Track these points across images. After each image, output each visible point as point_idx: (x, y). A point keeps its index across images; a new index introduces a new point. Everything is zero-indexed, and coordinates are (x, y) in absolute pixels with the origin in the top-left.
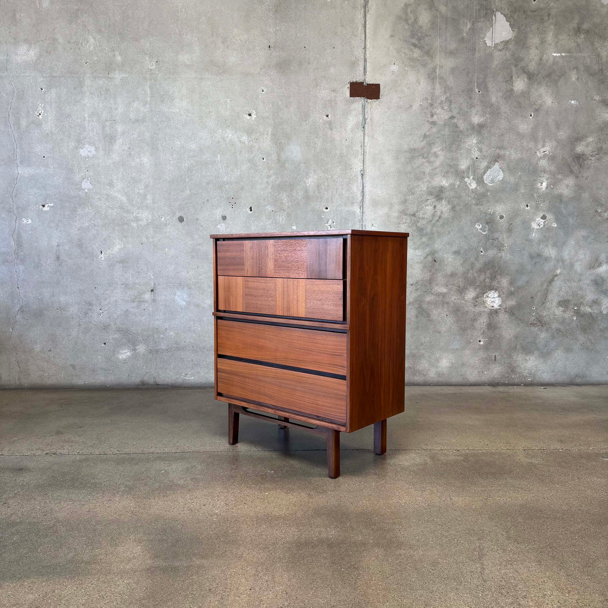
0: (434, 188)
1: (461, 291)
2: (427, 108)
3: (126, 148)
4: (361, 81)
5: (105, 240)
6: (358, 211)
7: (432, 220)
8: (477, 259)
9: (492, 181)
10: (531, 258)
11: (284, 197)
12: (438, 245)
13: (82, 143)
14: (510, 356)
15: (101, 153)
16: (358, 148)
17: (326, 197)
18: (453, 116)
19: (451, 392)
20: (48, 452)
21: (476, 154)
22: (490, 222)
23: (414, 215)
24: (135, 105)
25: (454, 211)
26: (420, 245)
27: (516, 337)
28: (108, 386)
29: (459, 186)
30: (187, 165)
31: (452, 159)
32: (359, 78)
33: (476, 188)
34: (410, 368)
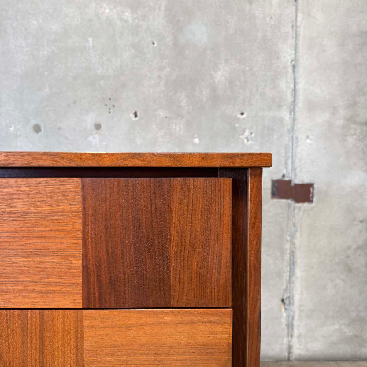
6: (287, 117)
16: (288, 28)
17: (242, 97)
30: (46, 53)
34: (356, 336)
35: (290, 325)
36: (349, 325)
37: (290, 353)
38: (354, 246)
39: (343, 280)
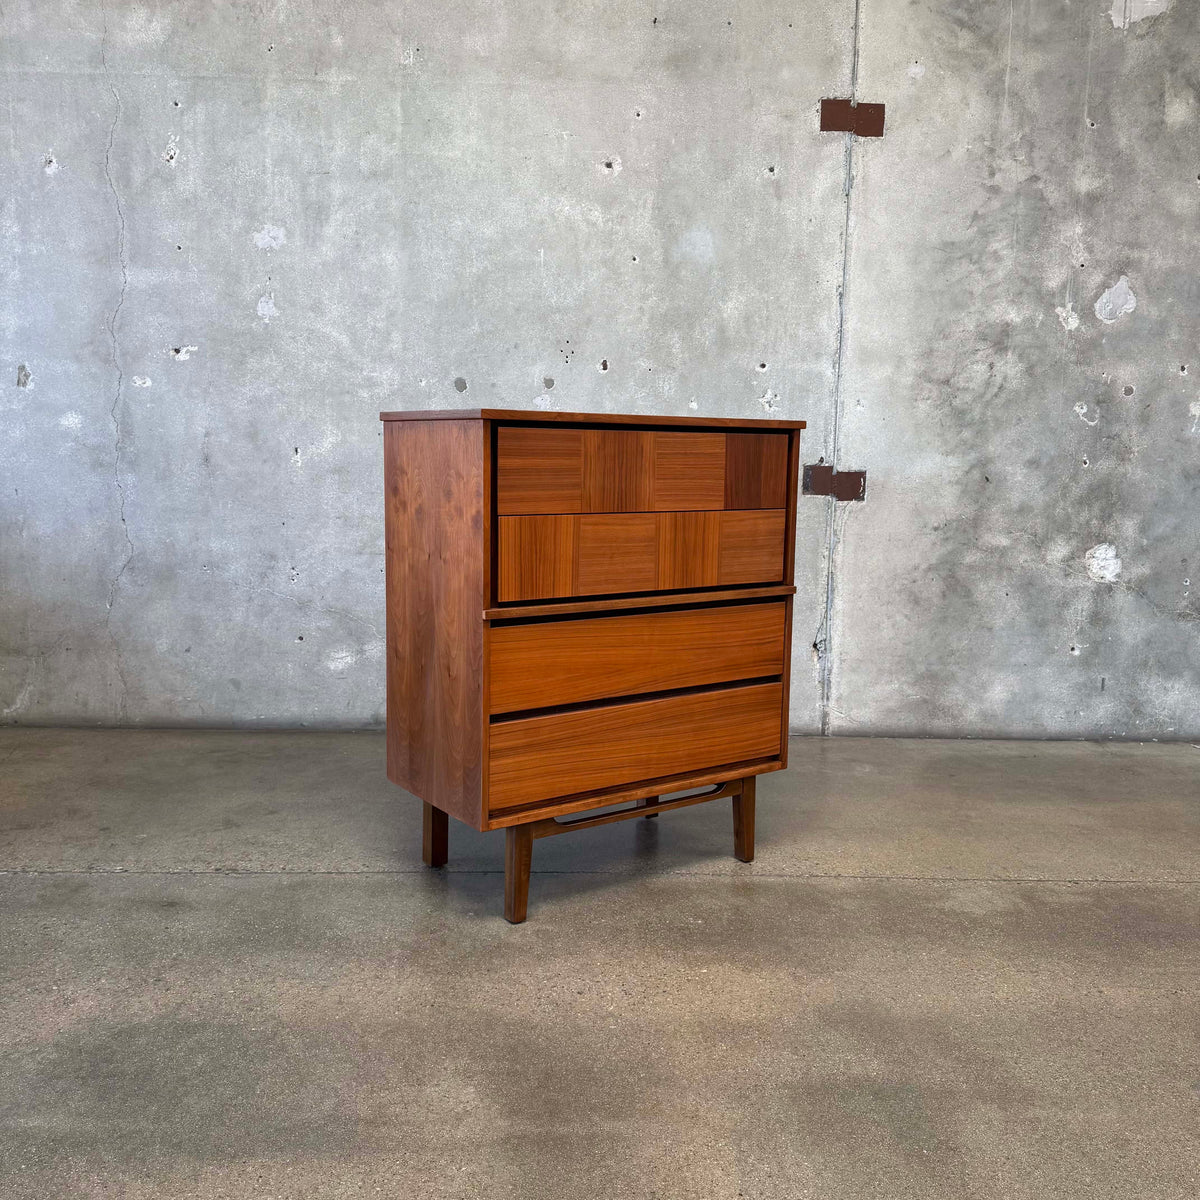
0: (990, 326)
1: (1039, 544)
2: (981, 158)
3: (350, 231)
4: (845, 97)
5: (304, 424)
6: (829, 372)
7: (985, 393)
8: (1074, 478)
9: (1112, 315)
10: (1186, 477)
11: (675, 339)
12: (994, 446)
13: (258, 220)
14: (1134, 682)
15: (298, 242)
16: (833, 237)
17: (763, 341)
18: (1035, 176)
19: (1014, 753)
20: (218, 867)
21: (1080, 256)
22: (1104, 400)
23: (947, 382)
24: (371, 141)
25: (1031, 375)
26: (956, 447)
27: (1148, 642)
28: (305, 724)
29: (1042, 323)
30: (474, 270)
31: (1031, 266)
32: (840, 92)
33: (1078, 329)
34: (925, 701)
35: (826, 682)
36: (914, 684)
37: (824, 724)
38: (924, 566)
39: (906, 616)
